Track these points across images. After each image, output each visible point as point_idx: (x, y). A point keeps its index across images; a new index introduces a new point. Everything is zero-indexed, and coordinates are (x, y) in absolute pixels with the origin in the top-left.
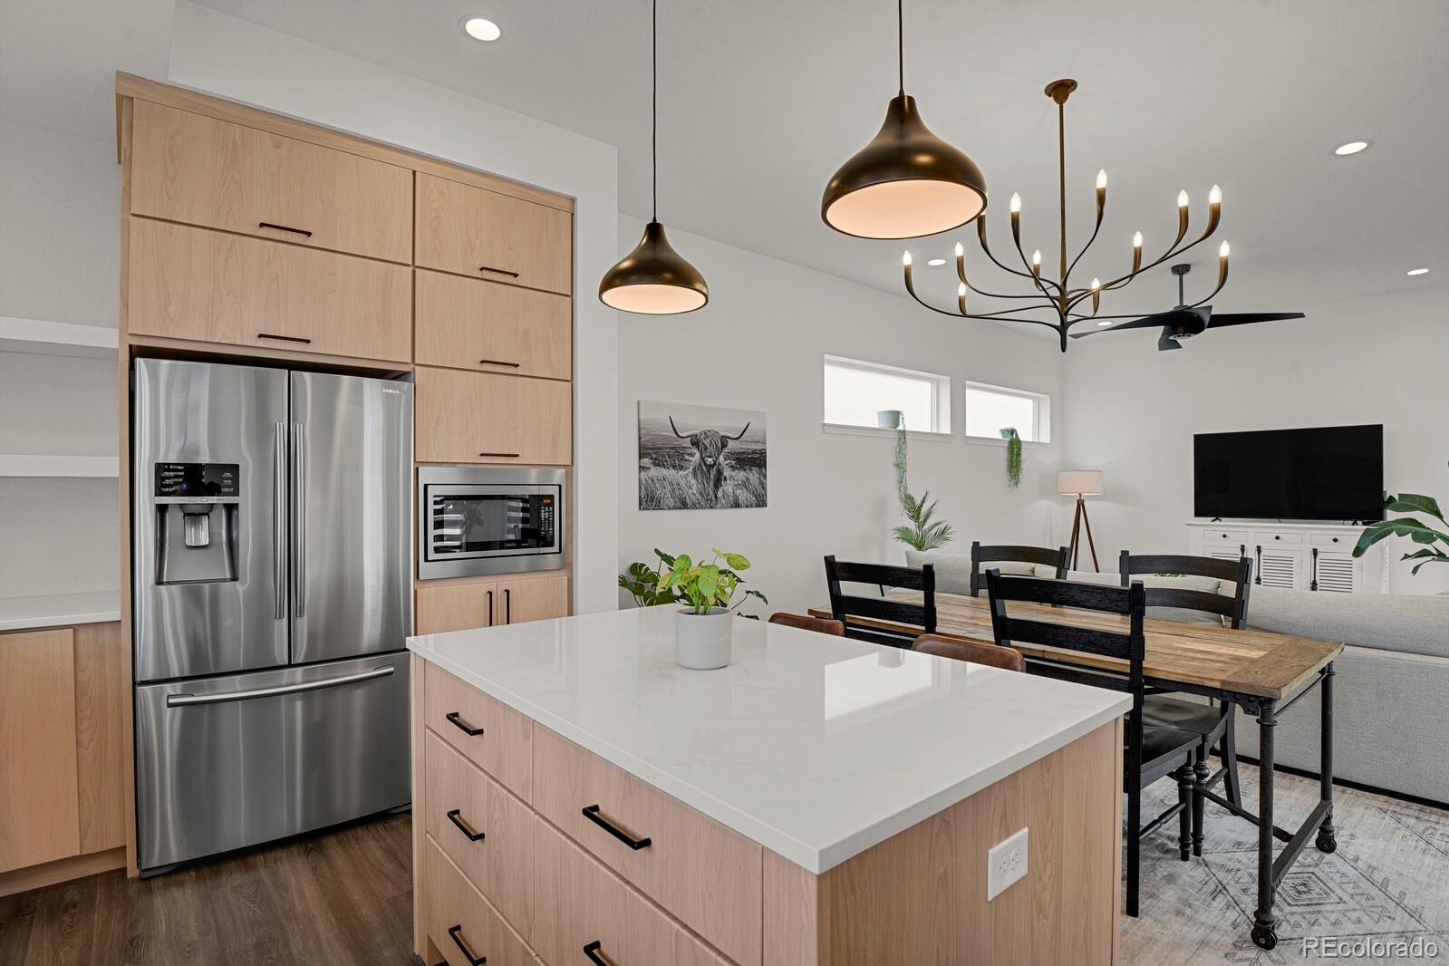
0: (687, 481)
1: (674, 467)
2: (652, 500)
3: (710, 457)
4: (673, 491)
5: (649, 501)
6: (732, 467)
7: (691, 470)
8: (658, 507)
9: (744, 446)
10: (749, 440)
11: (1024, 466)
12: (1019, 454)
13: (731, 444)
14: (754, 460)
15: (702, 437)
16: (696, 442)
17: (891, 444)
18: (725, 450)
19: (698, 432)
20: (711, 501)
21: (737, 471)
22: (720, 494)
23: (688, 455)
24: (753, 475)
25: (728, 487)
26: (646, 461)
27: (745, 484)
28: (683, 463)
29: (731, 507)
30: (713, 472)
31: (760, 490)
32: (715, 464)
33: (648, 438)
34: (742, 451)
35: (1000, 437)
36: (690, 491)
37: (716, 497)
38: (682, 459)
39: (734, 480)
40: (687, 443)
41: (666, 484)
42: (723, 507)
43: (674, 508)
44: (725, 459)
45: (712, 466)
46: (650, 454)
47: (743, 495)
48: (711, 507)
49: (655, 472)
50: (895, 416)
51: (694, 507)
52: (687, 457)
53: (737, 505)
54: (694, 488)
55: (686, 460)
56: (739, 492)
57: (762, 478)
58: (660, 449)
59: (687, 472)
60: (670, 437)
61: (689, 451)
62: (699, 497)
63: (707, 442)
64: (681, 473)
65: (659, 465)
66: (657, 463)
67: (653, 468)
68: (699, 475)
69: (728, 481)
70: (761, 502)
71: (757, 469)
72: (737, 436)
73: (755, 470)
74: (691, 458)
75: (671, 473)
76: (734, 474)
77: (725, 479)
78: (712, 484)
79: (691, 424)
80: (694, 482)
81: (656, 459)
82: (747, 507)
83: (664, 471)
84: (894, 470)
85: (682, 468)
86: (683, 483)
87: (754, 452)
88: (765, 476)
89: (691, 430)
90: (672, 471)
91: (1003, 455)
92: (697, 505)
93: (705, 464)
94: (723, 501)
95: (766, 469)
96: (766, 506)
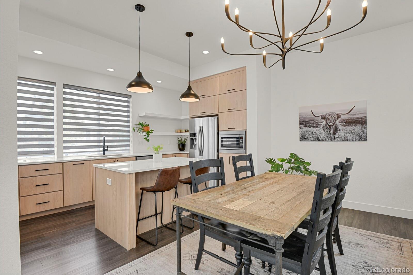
0: (320, 132)
1: (313, 127)
2: (304, 138)
3: (331, 122)
4: (313, 135)
5: (303, 138)
6: (343, 125)
7: (321, 127)
8: (307, 140)
9: (351, 116)
10: (355, 113)
13: (342, 116)
14: (362, 122)
15: (327, 115)
16: (323, 118)
18: (339, 119)
19: (325, 114)
20: (332, 138)
21: (346, 127)
22: (336, 136)
23: (320, 122)
24: (358, 128)
25: (341, 133)
26: (302, 126)
27: (352, 132)
28: (318, 125)
29: (343, 141)
30: (333, 128)
31: (362, 133)
32: (334, 124)
33: (302, 118)
34: (350, 118)
36: (321, 135)
37: (334, 137)
38: (317, 124)
39: (343, 131)
40: (320, 118)
41: (310, 133)
42: (338, 141)
43: (313, 141)
44: (340, 123)
45: (332, 126)
46: (303, 123)
47: (349, 136)
48: (331, 141)
49: (305, 129)
51: (323, 140)
52: (319, 123)
53: (347, 140)
54: (323, 134)
55: (319, 124)
56: (347, 135)
57: (363, 129)
58: (307, 121)
59: (319, 128)
60: (313, 117)
61: (320, 121)
62: (325, 137)
63: (329, 117)
64: (317, 129)
65: (307, 127)
66: (306, 126)
68: (325, 129)
69: (341, 131)
70: (363, 138)
71: (360, 125)
72: (347, 113)
74: (321, 124)
75: (312, 129)
76: (344, 128)
77: (340, 130)
78: (332, 132)
80: (323, 132)
81: (305, 125)
82: (353, 141)
83: (308, 129)
85: (317, 127)
86: (317, 132)
87: (357, 118)
88: (366, 128)
89: (321, 113)
90: (313, 129)
92: (325, 140)
93: (329, 125)
94: (338, 139)
95: (366, 125)
96: (366, 141)
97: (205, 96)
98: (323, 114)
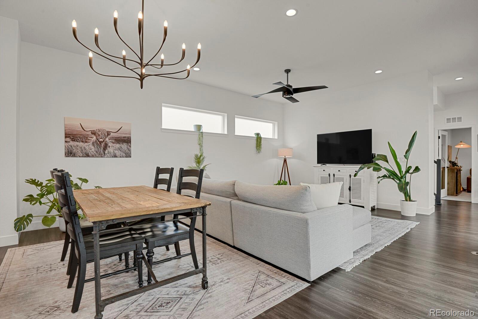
0: (89, 147)
1: (82, 142)
2: (71, 154)
3: (101, 138)
4: (82, 150)
5: (70, 153)
6: (113, 142)
7: (91, 143)
8: (74, 156)
9: (119, 135)
10: (122, 133)
11: (262, 146)
12: (260, 142)
13: (112, 134)
14: (127, 141)
15: (97, 131)
16: (94, 133)
17: (196, 137)
18: (109, 136)
19: (95, 129)
20: (102, 154)
21: (115, 144)
22: (106, 152)
23: (90, 137)
24: (124, 146)
25: (110, 150)
26: (68, 139)
27: (120, 149)
28: (87, 140)
29: (112, 157)
30: (103, 144)
31: (127, 151)
32: (104, 141)
33: (69, 131)
34: (118, 137)
35: (254, 136)
36: (91, 151)
37: (104, 153)
38: (87, 139)
39: (113, 147)
40: (90, 133)
41: (78, 148)
42: (108, 157)
43: (82, 157)
44: (109, 140)
45: (103, 142)
46: (70, 137)
47: (118, 153)
48: (102, 157)
49: (72, 143)
50: (199, 127)
51: (93, 156)
52: (89, 138)
53: (115, 156)
54: (93, 150)
55: (89, 139)
56: (116, 152)
57: (129, 147)
58: (75, 135)
59: (89, 144)
60: (81, 131)
61: (91, 136)
62: (95, 153)
63: (100, 133)
64: (86, 144)
65: (74, 141)
66: (73, 140)
67: (71, 142)
68: (95, 144)
69: (111, 148)
70: (128, 155)
71: (126, 144)
72: (116, 131)
73: (125, 144)
74: (91, 139)
75: (81, 144)
76: (114, 145)
77: (109, 147)
78: (102, 148)
79: (90, 126)
80: (93, 147)
81: (73, 139)
82: (121, 157)
83: (76, 143)
84: (199, 146)
85: (86, 142)
86: (87, 148)
87: (124, 137)
88: (130, 146)
89: (91, 128)
91: (254, 142)
92: (95, 156)
93: (99, 141)
94: (108, 155)
95: (131, 144)
96: (131, 157)
98: (93, 129)
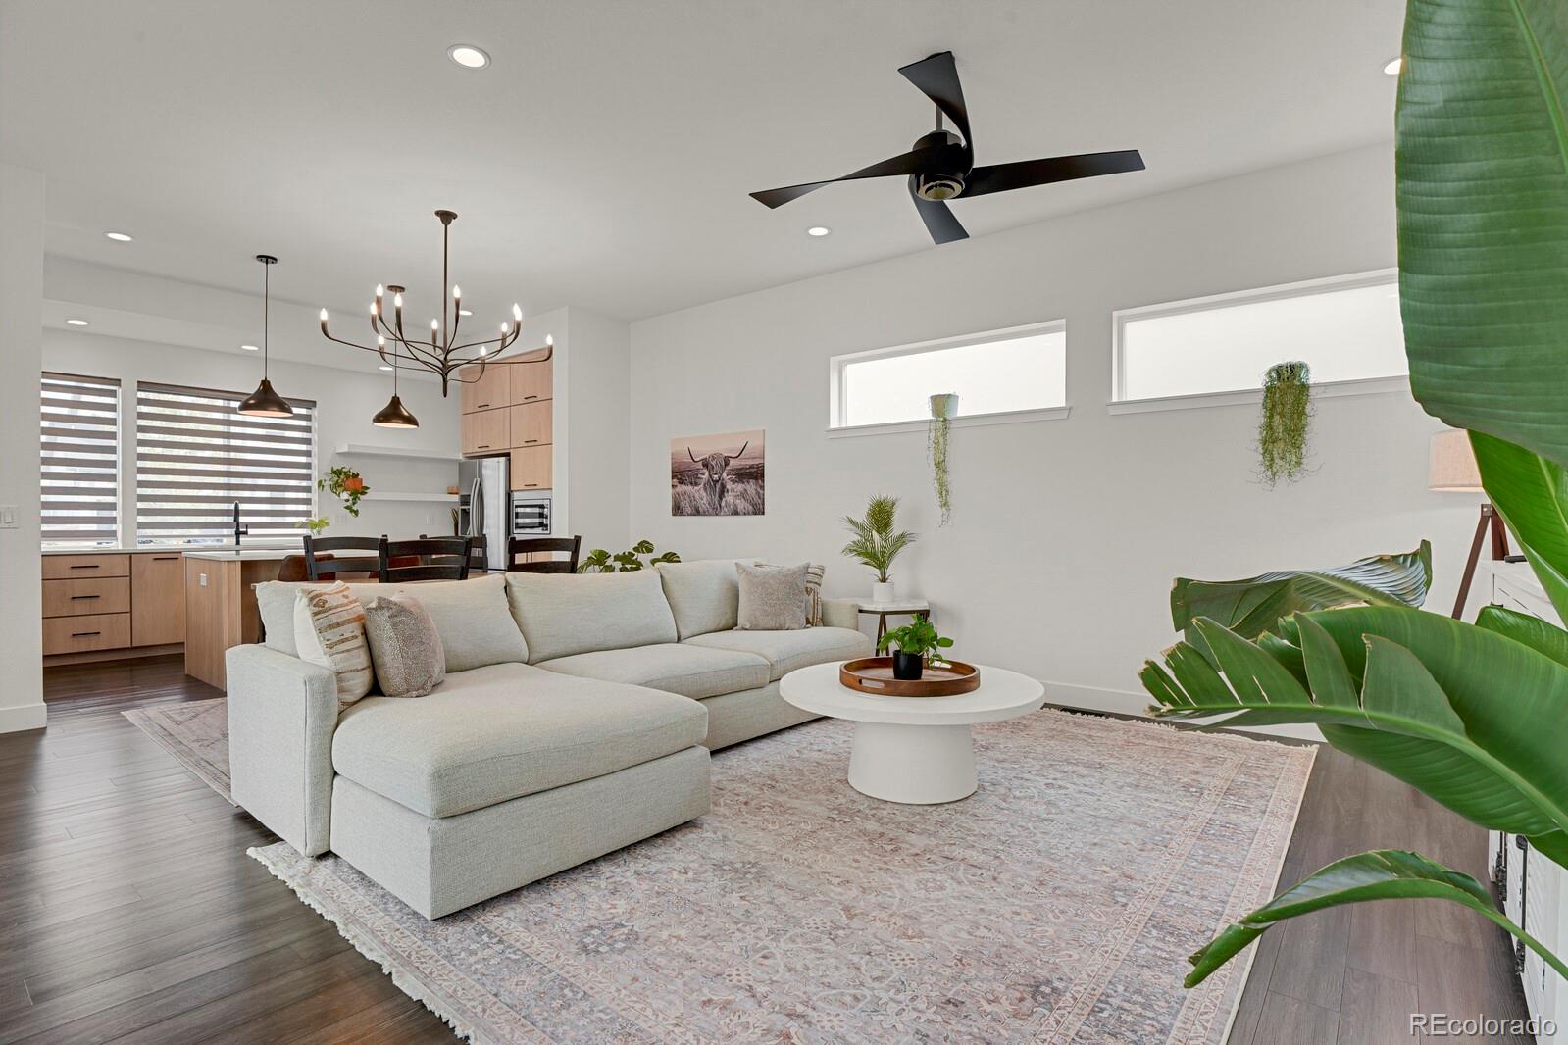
0: (700, 494)
1: (691, 484)
2: (678, 509)
3: (716, 474)
4: (690, 501)
7: (702, 486)
8: (682, 512)
9: (743, 463)
13: (732, 462)
14: (759, 474)
15: (710, 459)
16: (706, 464)
17: (926, 441)
18: (727, 468)
19: (707, 457)
21: (737, 484)
22: (723, 504)
24: (751, 487)
25: (729, 498)
26: (675, 481)
27: (743, 495)
28: (698, 481)
29: (732, 514)
30: (718, 486)
31: (757, 499)
32: (720, 479)
33: (676, 465)
34: (741, 467)
36: (701, 502)
37: (719, 506)
38: (696, 478)
40: (700, 465)
41: (686, 497)
43: (691, 515)
45: (717, 481)
46: (677, 476)
47: (741, 504)
49: (679, 488)
50: (945, 402)
51: (704, 514)
53: (736, 513)
57: (759, 489)
58: (683, 472)
63: (713, 463)
65: (683, 483)
66: (681, 482)
67: (679, 486)
68: (708, 488)
70: (759, 510)
71: (756, 481)
72: (738, 454)
73: (752, 482)
75: (689, 489)
76: (734, 486)
78: (717, 495)
79: (703, 451)
80: (704, 494)
81: (680, 479)
82: (745, 514)
83: (684, 488)
85: (696, 484)
86: (697, 496)
87: (751, 467)
88: (762, 488)
90: (690, 487)
92: (706, 513)
93: (713, 480)
95: (763, 482)
96: (763, 513)
97: (490, 407)
98: (704, 457)
